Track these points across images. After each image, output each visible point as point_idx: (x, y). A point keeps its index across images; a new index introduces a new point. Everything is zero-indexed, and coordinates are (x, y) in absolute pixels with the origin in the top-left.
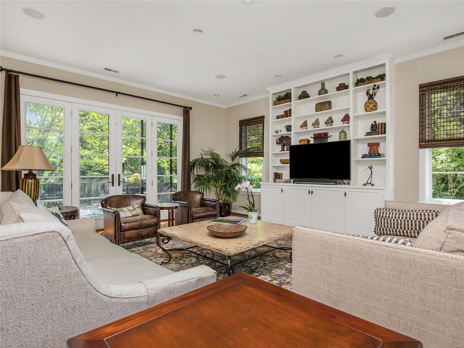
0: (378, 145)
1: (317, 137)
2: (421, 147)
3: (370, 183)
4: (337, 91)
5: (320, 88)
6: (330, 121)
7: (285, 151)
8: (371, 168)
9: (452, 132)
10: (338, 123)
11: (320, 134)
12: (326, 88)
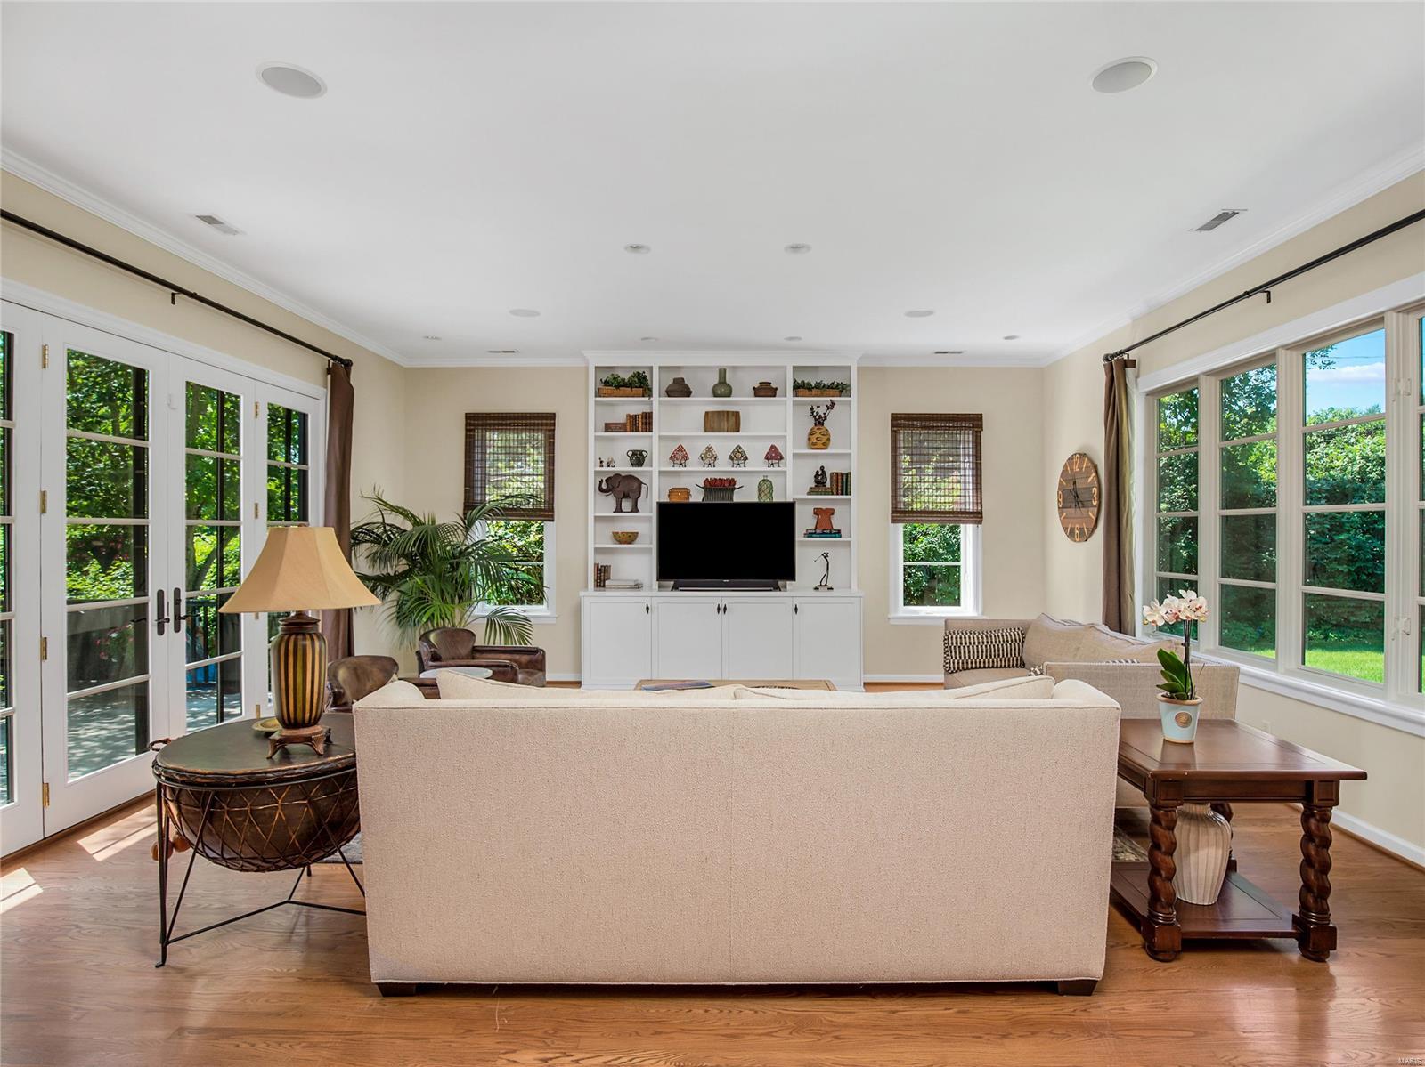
0: (831, 512)
1: (712, 486)
2: (893, 521)
3: (826, 585)
4: (756, 395)
5: (716, 381)
6: (738, 456)
7: (622, 511)
8: (826, 556)
9: (931, 500)
10: (757, 463)
11: (721, 480)
12: (728, 382)
